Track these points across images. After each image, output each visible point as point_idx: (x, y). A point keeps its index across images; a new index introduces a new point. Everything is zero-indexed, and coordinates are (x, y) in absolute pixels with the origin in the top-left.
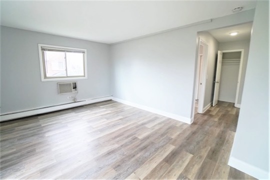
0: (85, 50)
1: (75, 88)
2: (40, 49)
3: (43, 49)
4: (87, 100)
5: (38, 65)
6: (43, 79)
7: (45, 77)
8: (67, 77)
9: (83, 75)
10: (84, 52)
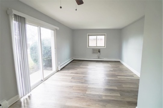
0: (106, 34)
1: (99, 52)
2: (87, 35)
3: (89, 35)
4: (104, 59)
5: (86, 41)
6: (88, 47)
7: (89, 46)
8: (97, 46)
9: (104, 46)
10: (105, 35)
